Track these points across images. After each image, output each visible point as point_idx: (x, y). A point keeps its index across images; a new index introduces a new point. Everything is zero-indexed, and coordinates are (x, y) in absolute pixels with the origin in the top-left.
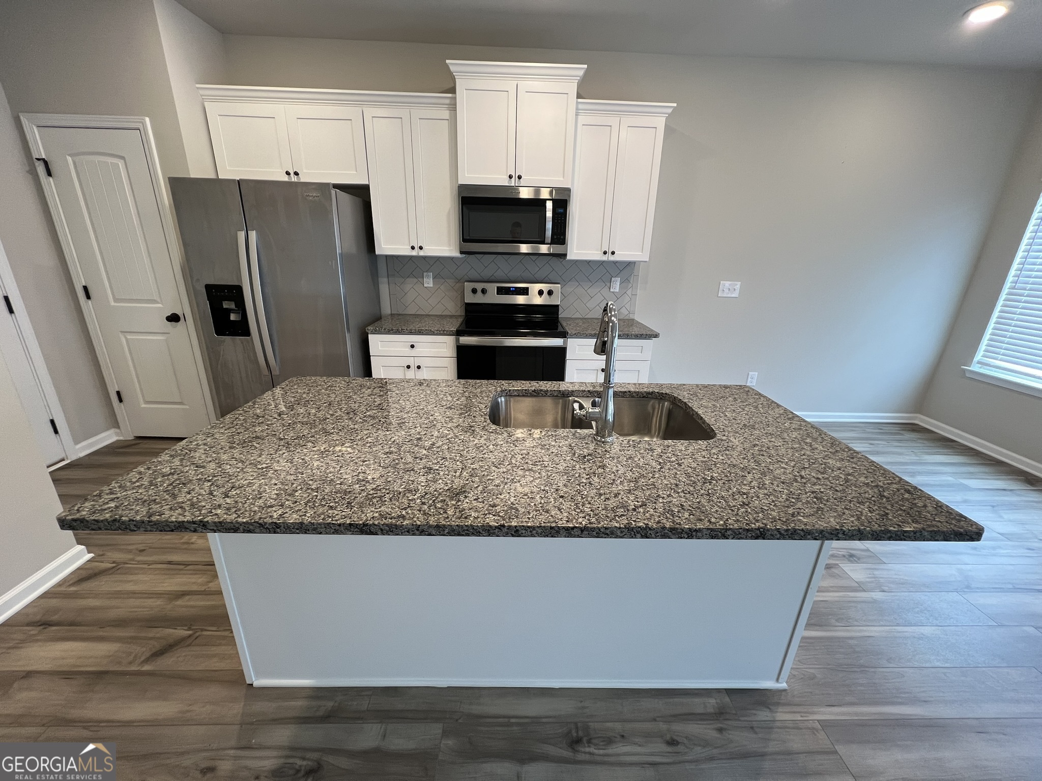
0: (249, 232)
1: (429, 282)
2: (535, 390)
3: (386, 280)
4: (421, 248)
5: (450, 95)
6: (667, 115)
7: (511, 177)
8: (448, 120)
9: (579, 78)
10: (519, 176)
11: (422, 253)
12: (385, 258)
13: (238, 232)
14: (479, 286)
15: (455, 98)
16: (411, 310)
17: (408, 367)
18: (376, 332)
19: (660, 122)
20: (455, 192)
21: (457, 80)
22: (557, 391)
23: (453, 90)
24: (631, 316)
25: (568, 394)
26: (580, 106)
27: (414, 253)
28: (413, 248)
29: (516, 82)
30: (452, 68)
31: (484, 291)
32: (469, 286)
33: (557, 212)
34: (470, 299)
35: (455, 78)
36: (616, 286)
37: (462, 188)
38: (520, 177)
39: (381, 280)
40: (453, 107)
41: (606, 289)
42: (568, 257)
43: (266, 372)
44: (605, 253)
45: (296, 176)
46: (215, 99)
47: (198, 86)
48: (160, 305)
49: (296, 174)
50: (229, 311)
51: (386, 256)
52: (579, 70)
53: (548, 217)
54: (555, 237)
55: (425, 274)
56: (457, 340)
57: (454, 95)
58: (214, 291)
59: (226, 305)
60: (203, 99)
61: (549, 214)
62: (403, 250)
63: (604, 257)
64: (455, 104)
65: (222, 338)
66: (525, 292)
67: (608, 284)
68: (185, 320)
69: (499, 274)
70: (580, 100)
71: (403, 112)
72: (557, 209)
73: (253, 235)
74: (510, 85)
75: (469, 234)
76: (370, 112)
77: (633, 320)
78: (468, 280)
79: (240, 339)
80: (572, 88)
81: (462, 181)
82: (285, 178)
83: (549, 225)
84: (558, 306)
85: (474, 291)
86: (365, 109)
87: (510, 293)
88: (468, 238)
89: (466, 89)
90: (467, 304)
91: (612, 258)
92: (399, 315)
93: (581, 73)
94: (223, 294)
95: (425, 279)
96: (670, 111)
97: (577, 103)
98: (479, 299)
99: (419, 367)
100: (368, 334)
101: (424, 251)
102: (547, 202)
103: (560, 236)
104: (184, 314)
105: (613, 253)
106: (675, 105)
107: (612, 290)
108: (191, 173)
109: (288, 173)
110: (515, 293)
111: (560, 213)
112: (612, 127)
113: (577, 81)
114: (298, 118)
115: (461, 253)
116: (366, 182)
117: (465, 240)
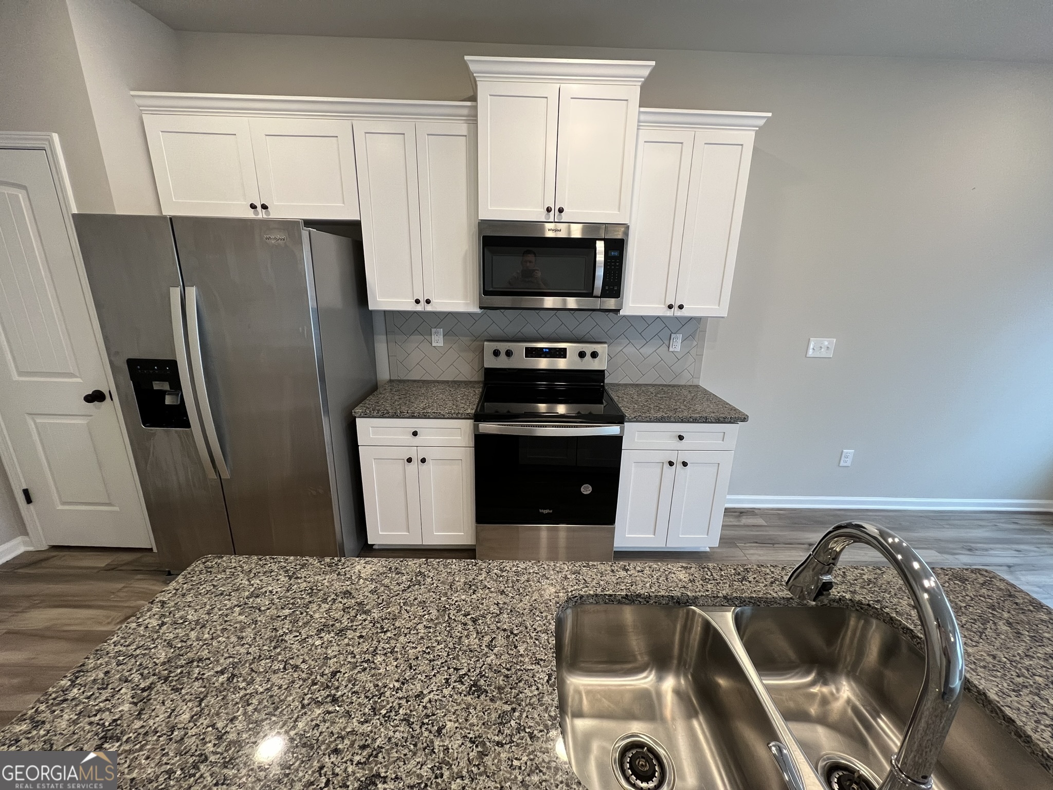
0: (186, 288)
1: (438, 340)
2: (626, 595)
3: (384, 337)
4: (428, 302)
5: (469, 104)
6: (758, 129)
7: (549, 210)
8: (466, 136)
9: (643, 79)
10: (559, 208)
11: (429, 308)
12: (383, 313)
13: (171, 288)
14: (503, 347)
15: (476, 107)
16: (415, 375)
17: (409, 460)
18: (366, 416)
19: (748, 138)
20: (475, 229)
21: (478, 83)
22: (667, 597)
23: (474, 98)
24: (695, 382)
25: (688, 602)
26: (643, 118)
27: (419, 308)
28: (417, 302)
29: (558, 85)
30: (472, 67)
31: (509, 353)
32: (489, 347)
33: (609, 255)
34: (491, 362)
35: (475, 82)
36: (677, 345)
37: (484, 225)
38: (561, 210)
39: (377, 338)
40: (473, 119)
41: (664, 348)
42: (622, 313)
43: (212, 475)
44: (670, 307)
45: (264, 211)
46: (157, 111)
47: (132, 93)
48: (79, 380)
49: (264, 207)
50: (162, 393)
51: (385, 312)
52: (643, 68)
53: (599, 261)
54: (607, 288)
55: (433, 330)
56: (476, 428)
57: (474, 103)
58: (139, 367)
59: (157, 386)
60: (141, 110)
61: (600, 258)
62: (405, 304)
63: (668, 312)
64: (476, 116)
65: (152, 430)
66: (562, 353)
67: (667, 342)
68: (112, 400)
69: (529, 330)
70: (642, 109)
71: (405, 126)
72: (609, 251)
73: (192, 293)
74: (550, 90)
75: (492, 285)
76: (361, 126)
77: (697, 386)
78: (488, 339)
79: (176, 432)
80: (634, 93)
81: (483, 216)
82: (250, 214)
83: (600, 272)
84: (603, 371)
85: (496, 353)
86: (354, 122)
87: (543, 356)
88: (491, 289)
89: (490, 95)
90: (486, 369)
91: (678, 313)
92: (400, 381)
93: (646, 72)
94: (151, 372)
95: (433, 336)
96: (761, 122)
97: (640, 112)
98: (502, 363)
99: (423, 461)
100: (355, 417)
101: (432, 305)
102: (598, 242)
103: (613, 287)
104: (110, 391)
105: (681, 307)
106: (770, 115)
107: (671, 349)
108: (116, 208)
109: (253, 207)
110: (549, 356)
111: (614, 257)
112: (684, 144)
113: (640, 84)
114: (266, 135)
115: (481, 308)
116: (356, 217)
117: (486, 293)
